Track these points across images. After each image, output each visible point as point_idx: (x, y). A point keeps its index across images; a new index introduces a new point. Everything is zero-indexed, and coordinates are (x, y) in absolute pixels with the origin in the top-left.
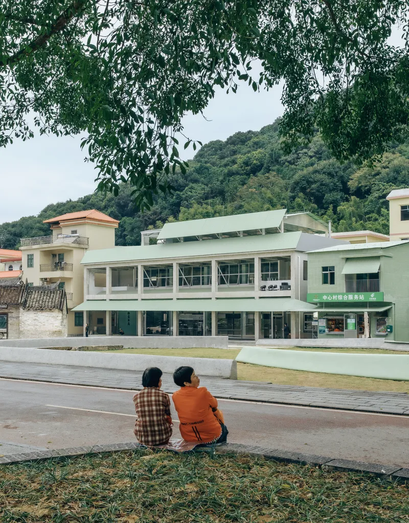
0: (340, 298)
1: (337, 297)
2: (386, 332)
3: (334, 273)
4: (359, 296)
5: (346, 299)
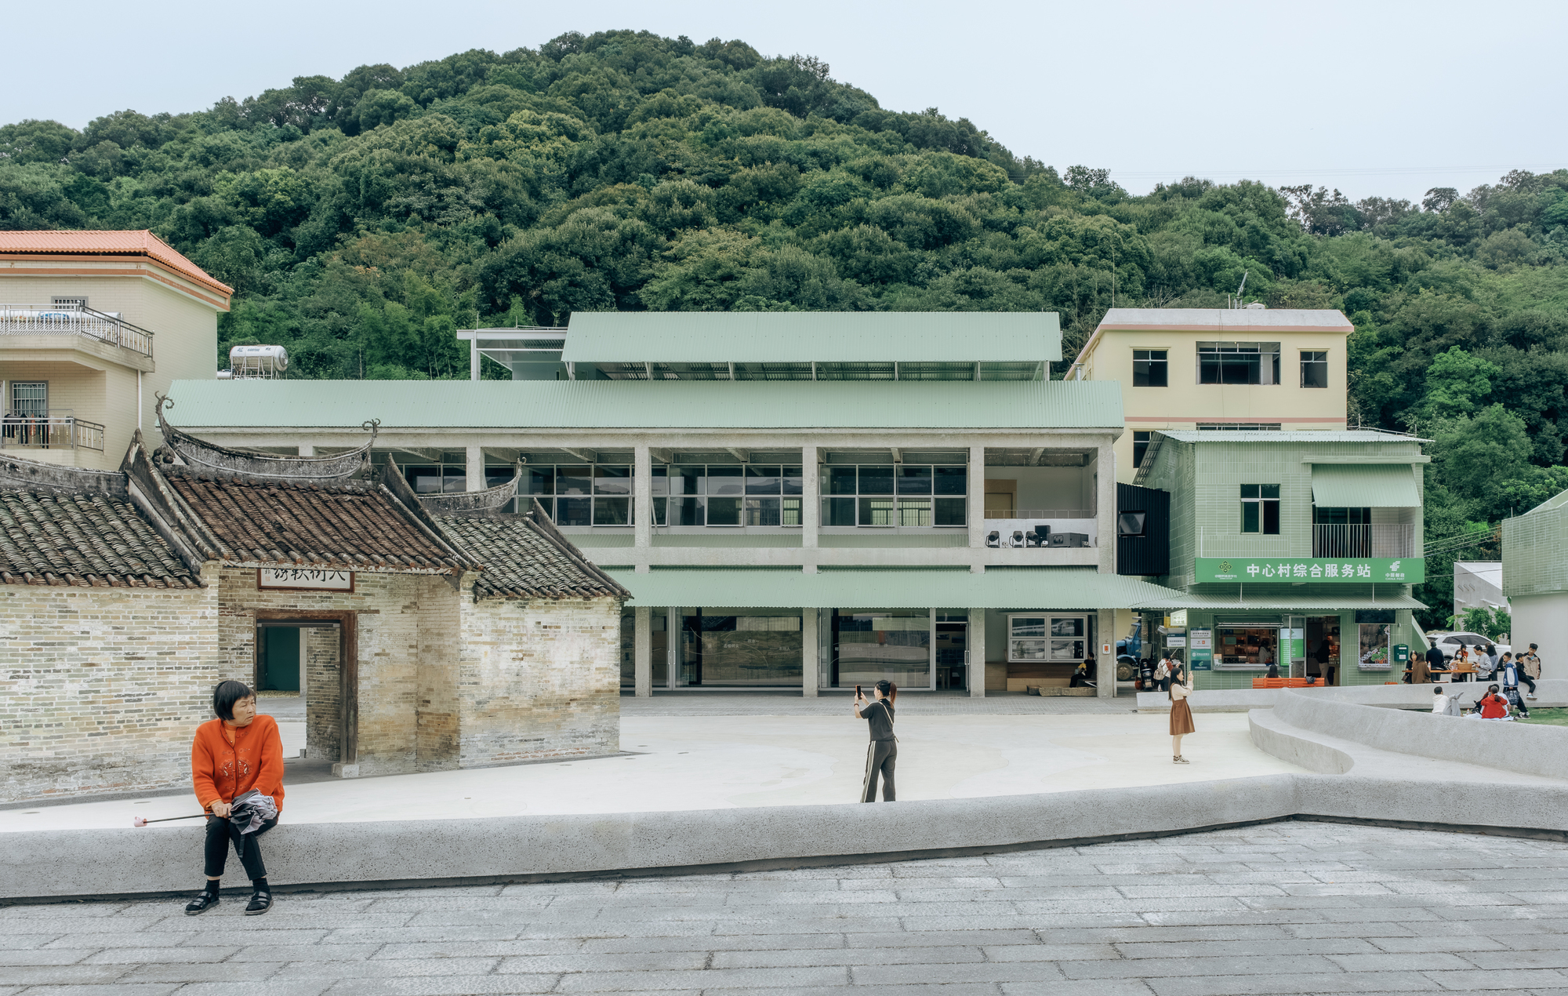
0: (1299, 573)
1: (1292, 570)
2: (1386, 662)
3: (1278, 502)
4: (1355, 568)
5: (1317, 574)
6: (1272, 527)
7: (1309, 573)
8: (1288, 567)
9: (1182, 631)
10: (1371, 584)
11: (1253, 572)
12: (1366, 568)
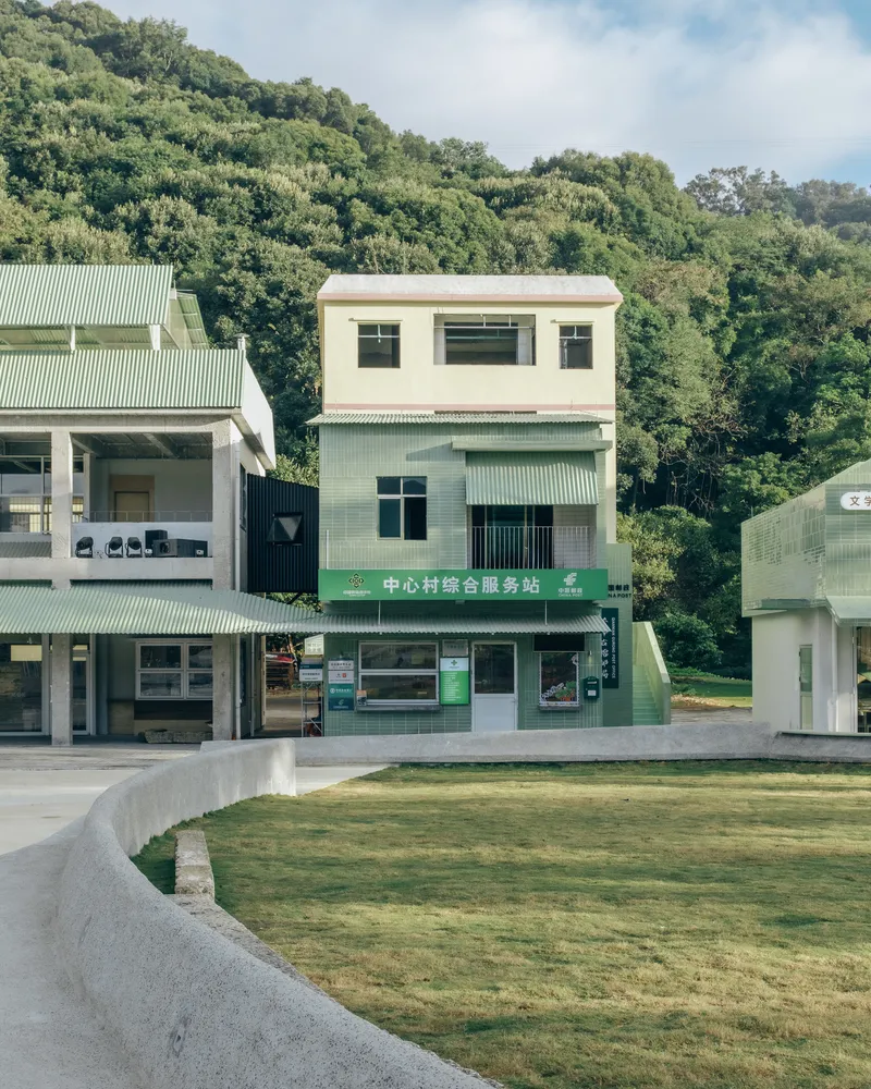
0: (451, 587)
1: (440, 585)
2: (574, 699)
3: (424, 499)
4: (519, 581)
5: (473, 590)
6: (417, 530)
7: (462, 588)
8: (436, 581)
9: (317, 661)
11: (391, 587)
12: (534, 581)
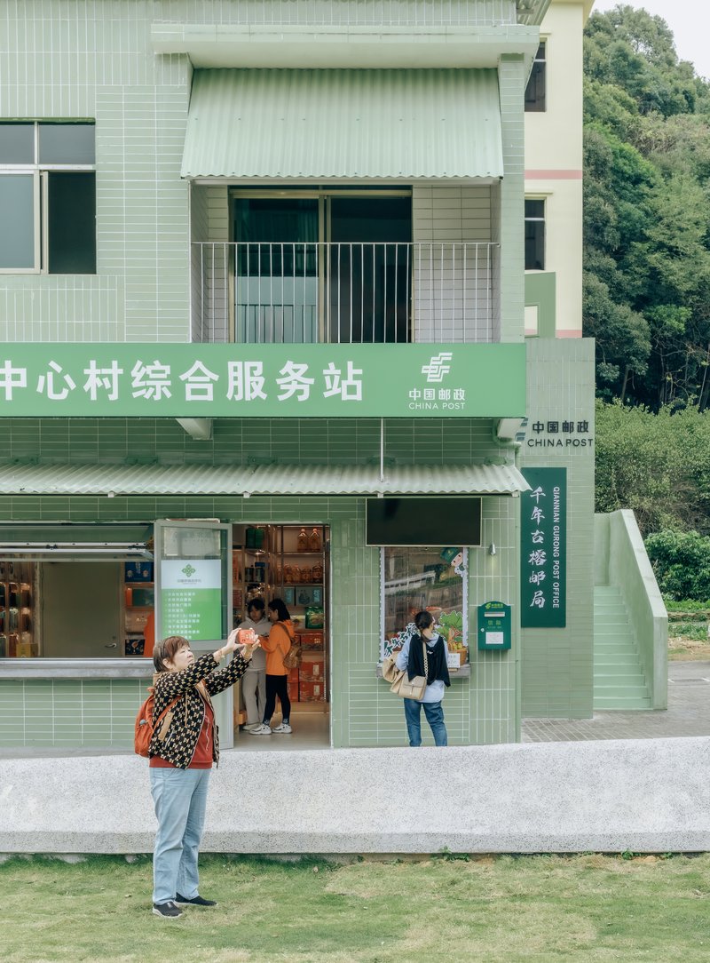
0: (152, 385)
1: (126, 381)
3: (91, 175)
4: (315, 372)
5: (204, 392)
6: (74, 251)
7: (178, 387)
8: (115, 370)
10: (374, 422)
11: (9, 385)
12: (351, 371)
